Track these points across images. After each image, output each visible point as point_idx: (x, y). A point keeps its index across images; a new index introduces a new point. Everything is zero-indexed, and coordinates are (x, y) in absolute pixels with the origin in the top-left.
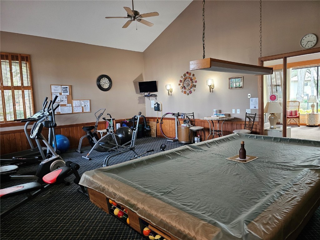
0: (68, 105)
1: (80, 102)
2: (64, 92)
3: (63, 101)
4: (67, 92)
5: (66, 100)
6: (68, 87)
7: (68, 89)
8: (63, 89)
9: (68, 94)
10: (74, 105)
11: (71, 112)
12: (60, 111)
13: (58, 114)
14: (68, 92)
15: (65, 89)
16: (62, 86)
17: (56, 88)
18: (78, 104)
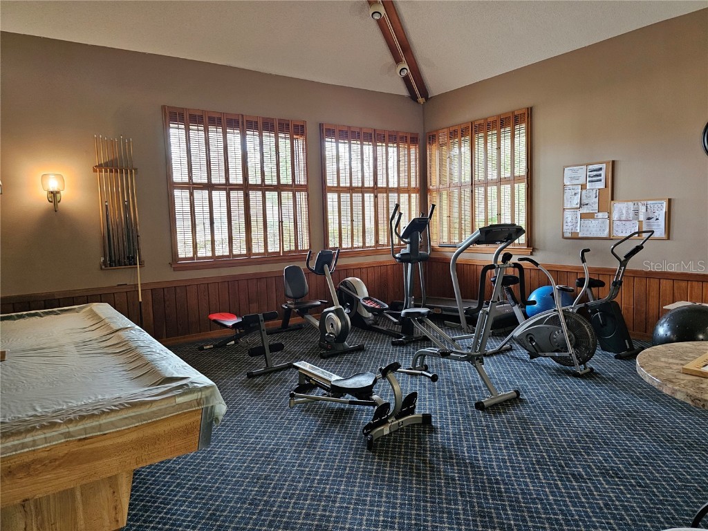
0: (600, 215)
1: (636, 206)
2: (592, 181)
3: (587, 204)
4: (600, 180)
5: (594, 203)
6: (604, 166)
7: (603, 173)
8: (591, 173)
9: (601, 185)
10: (615, 216)
11: (605, 234)
12: (578, 231)
13: (574, 236)
14: (603, 181)
15: (595, 173)
16: (591, 167)
17: (576, 172)
18: (627, 212)
